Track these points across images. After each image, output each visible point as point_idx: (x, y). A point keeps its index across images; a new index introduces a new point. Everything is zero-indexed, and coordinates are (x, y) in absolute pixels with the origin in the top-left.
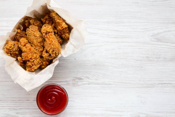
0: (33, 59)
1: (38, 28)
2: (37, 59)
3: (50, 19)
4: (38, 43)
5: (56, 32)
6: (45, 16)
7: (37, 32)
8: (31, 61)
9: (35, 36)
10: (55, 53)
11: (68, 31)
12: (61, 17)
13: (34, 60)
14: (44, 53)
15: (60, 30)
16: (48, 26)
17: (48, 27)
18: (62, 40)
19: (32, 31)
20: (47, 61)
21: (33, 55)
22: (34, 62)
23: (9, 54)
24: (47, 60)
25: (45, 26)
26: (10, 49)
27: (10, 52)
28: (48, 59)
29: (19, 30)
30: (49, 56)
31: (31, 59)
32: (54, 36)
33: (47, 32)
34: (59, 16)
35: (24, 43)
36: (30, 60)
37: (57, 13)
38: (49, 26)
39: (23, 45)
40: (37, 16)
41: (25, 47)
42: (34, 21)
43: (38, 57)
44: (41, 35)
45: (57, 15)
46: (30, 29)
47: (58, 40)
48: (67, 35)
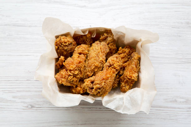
0: (72, 73)
1: (108, 52)
2: (75, 78)
3: (129, 55)
4: (93, 65)
5: (121, 74)
6: (127, 48)
8: (68, 72)
9: (98, 57)
10: (99, 92)
11: (132, 85)
12: (140, 66)
13: (71, 75)
14: (89, 81)
15: (127, 76)
16: (119, 60)
17: (118, 62)
18: (118, 85)
19: (100, 49)
20: (83, 90)
21: (76, 70)
22: (69, 76)
23: (57, 47)
24: (84, 88)
25: (117, 58)
26: (63, 43)
27: (60, 46)
28: (87, 89)
29: (90, 35)
30: (91, 88)
31: (70, 70)
32: (115, 75)
33: (113, 65)
34: (139, 63)
35: (83, 51)
38: (120, 62)
39: (79, 52)
40: (119, 41)
41: (78, 55)
42: (112, 41)
43: (78, 76)
44: (105, 62)
45: (138, 60)
46: (100, 44)
47: (114, 83)
48: (127, 87)
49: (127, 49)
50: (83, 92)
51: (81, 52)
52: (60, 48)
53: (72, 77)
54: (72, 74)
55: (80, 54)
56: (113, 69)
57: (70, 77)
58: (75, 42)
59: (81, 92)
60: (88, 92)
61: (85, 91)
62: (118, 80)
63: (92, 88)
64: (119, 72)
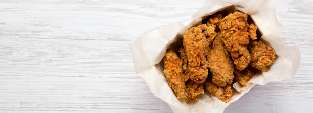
1: (213, 79)
2: (226, 28)
4: (219, 55)
7: (215, 73)
8: (236, 28)
9: (219, 67)
10: (194, 32)
11: (166, 63)
12: (171, 88)
14: (212, 37)
15: (177, 68)
16: (196, 79)
17: (195, 76)
18: (179, 52)
19: (223, 76)
22: (232, 25)
23: (269, 48)
25: (200, 80)
26: (265, 57)
27: (267, 52)
28: (208, 26)
31: (235, 31)
32: (190, 61)
33: (199, 70)
34: (173, 91)
35: (240, 61)
36: (237, 30)
37: (176, 96)
38: (193, 78)
39: (243, 57)
40: (210, 98)
41: (241, 53)
42: (217, 93)
43: (224, 32)
44: (209, 67)
45: (177, 93)
46: (226, 82)
47: (185, 52)
48: (168, 57)
49: (196, 96)
50: (210, 21)
51: (241, 59)
52: (265, 50)
53: (229, 27)
54: (230, 29)
55: (240, 56)
56: (196, 66)
57: (230, 25)
58: (253, 67)
59: (211, 20)
60: (205, 25)
61: (208, 23)
62: (182, 58)
63: (203, 31)
64: (187, 66)
